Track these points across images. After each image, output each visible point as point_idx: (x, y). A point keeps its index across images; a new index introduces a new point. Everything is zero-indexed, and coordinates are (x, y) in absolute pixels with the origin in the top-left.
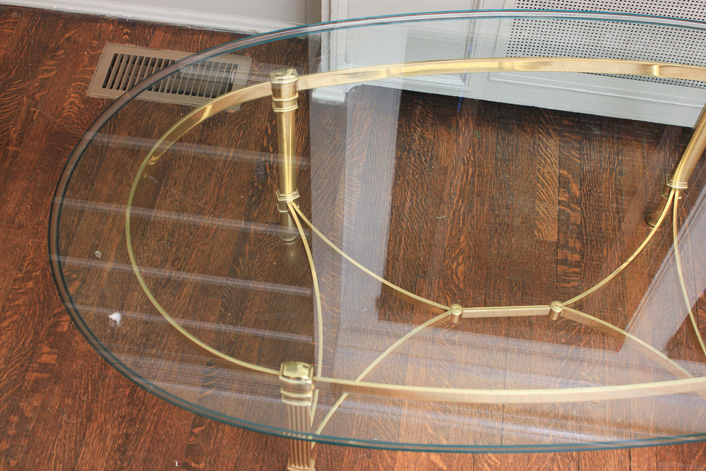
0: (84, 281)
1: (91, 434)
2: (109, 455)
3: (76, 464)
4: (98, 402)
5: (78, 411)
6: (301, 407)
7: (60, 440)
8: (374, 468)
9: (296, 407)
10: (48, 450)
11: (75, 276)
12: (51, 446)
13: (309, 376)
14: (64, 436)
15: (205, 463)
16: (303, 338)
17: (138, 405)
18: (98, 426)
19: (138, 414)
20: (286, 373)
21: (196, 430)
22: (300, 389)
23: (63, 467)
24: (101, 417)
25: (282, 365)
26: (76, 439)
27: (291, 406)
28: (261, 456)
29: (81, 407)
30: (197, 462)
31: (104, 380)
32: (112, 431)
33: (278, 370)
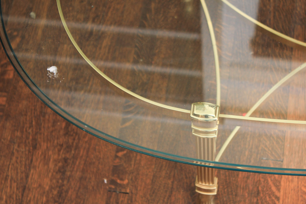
0: (23, 37)
1: (37, 160)
2: (52, 175)
3: (27, 183)
4: (41, 134)
5: (25, 142)
6: (208, 139)
7: (13, 165)
8: (264, 182)
9: (204, 139)
10: (4, 173)
11: (15, 33)
12: (6, 169)
13: (216, 115)
14: (16, 162)
15: (128, 179)
16: (194, 73)
17: (72, 135)
18: (42, 153)
19: (73, 143)
20: (196, 112)
21: (120, 154)
22: (207, 124)
23: (17, 186)
24: (44, 146)
25: (192, 105)
26: (25, 164)
27: (200, 138)
28: (172, 174)
29: (27, 138)
30: (122, 179)
31: (44, 116)
32: (53, 156)
33: (190, 109)
